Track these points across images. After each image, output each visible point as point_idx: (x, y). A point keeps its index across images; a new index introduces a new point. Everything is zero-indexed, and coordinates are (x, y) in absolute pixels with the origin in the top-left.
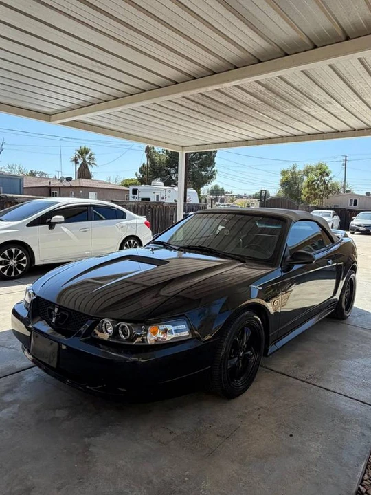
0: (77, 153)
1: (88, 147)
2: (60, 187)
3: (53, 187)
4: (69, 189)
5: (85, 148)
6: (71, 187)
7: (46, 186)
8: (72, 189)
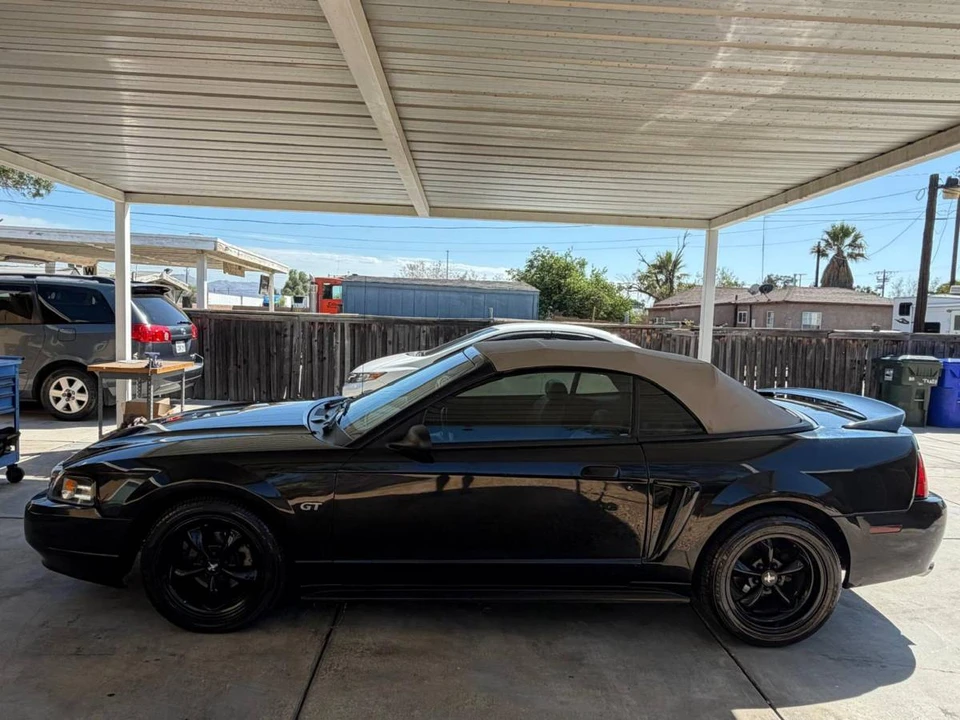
0: (826, 237)
1: (849, 224)
2: (751, 305)
3: (741, 304)
4: (766, 307)
5: (843, 227)
6: (769, 303)
7: (730, 304)
8: (770, 307)
